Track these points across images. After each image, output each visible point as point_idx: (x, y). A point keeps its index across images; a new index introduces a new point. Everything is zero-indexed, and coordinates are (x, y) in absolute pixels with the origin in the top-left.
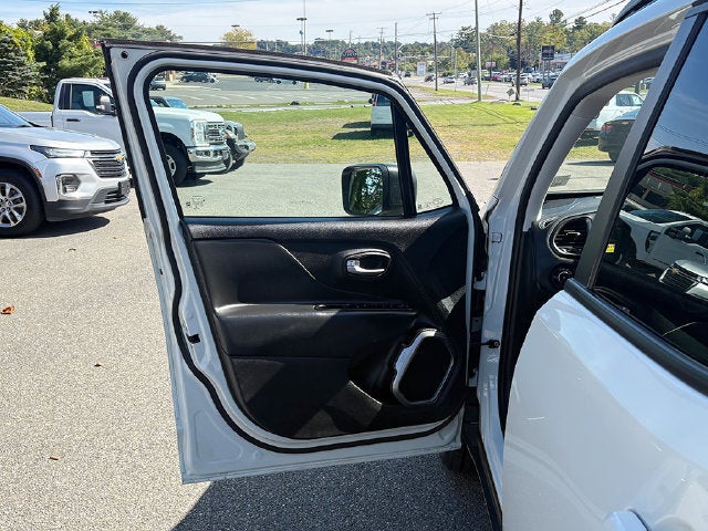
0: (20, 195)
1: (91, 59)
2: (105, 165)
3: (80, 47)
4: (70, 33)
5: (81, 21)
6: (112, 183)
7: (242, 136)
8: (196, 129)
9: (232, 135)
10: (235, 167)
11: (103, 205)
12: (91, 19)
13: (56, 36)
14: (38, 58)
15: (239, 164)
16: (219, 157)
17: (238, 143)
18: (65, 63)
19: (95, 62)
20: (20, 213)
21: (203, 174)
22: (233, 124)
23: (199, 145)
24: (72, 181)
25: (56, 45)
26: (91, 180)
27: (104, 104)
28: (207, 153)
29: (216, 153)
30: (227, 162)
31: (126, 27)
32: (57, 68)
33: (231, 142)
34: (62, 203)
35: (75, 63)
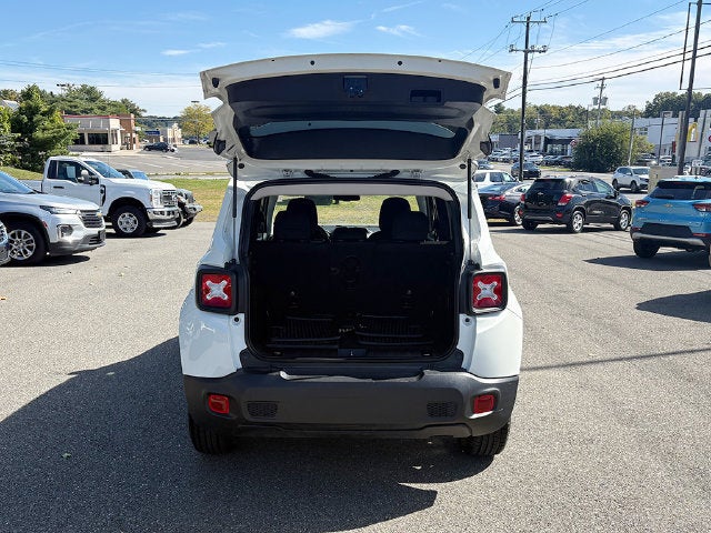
0: (32, 238)
1: (63, 132)
2: (90, 219)
3: (52, 121)
4: (44, 109)
5: (48, 92)
6: (94, 231)
7: (192, 200)
8: (154, 196)
9: (183, 200)
10: (185, 224)
11: (88, 246)
12: (58, 92)
13: (31, 111)
14: (13, 130)
15: (189, 221)
16: (171, 216)
17: (188, 206)
18: (39, 134)
19: (66, 134)
20: (31, 250)
21: (160, 229)
22: (184, 191)
23: (156, 207)
24: (68, 229)
25: (30, 119)
26: (80, 229)
27: (85, 176)
28: (162, 213)
29: (169, 213)
30: (178, 220)
31: (93, 100)
32: (30, 139)
33: (181, 205)
34: (60, 243)
35: (47, 135)
